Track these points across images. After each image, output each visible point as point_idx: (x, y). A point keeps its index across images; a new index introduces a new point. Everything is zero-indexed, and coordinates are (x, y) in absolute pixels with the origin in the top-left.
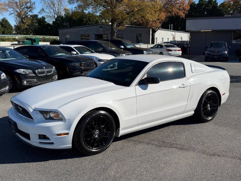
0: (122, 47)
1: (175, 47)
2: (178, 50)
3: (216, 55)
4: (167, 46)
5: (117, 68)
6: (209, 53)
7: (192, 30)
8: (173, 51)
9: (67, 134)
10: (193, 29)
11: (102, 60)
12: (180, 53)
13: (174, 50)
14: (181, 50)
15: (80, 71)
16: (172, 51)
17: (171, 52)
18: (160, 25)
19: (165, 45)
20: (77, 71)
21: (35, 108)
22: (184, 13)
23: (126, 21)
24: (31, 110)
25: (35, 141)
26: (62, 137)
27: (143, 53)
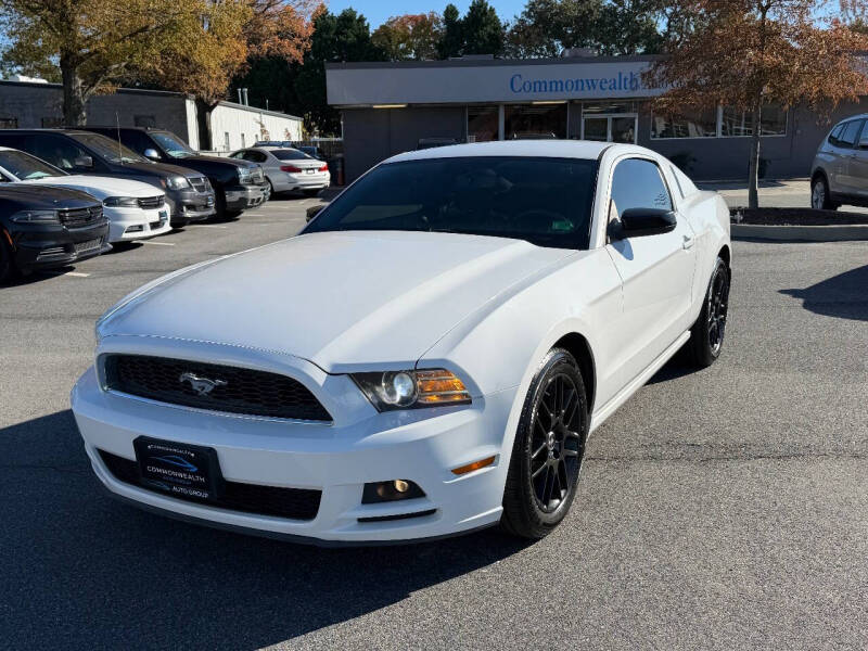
0: (154, 154)
1: (306, 158)
2: (320, 170)
4: (280, 155)
5: (170, 228)
7: (346, 102)
8: (304, 172)
9: (490, 461)
11: (118, 198)
12: (323, 178)
13: (308, 169)
14: (330, 168)
15: (63, 242)
16: (299, 170)
17: (299, 174)
18: (224, 86)
19: (272, 152)
20: (53, 243)
21: (336, 366)
22: (298, 47)
23: (116, 66)
24: (320, 378)
25: (343, 515)
26: (477, 476)
27: (238, 174)
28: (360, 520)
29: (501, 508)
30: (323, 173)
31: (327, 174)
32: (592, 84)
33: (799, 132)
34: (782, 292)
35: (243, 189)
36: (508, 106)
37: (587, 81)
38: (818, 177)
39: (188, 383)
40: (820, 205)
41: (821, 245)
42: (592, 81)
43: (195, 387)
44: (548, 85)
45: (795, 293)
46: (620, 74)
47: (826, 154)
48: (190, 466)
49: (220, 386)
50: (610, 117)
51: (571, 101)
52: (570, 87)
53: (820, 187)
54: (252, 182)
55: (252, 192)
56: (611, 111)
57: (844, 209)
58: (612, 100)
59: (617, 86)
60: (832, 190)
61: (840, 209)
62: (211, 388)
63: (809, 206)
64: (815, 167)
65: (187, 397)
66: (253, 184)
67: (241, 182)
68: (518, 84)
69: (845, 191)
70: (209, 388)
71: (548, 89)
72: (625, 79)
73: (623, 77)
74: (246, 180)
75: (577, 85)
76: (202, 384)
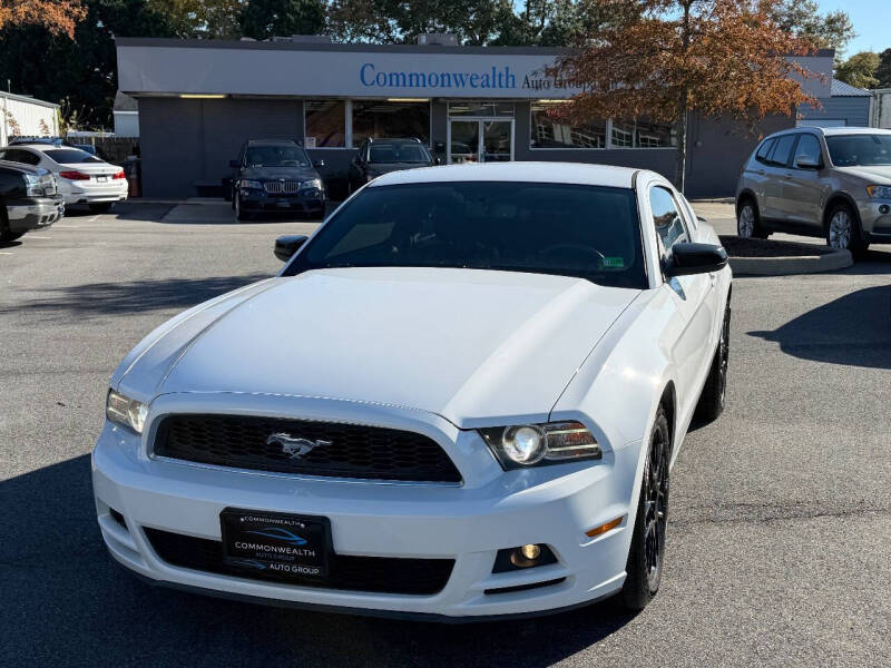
1: (94, 161)
2: (115, 177)
3: (283, 195)
4: (58, 157)
6: (254, 185)
7: (145, 89)
8: (93, 180)
9: (617, 522)
10: (153, 87)
12: (119, 188)
13: (98, 176)
14: (126, 175)
16: (87, 177)
17: (86, 182)
19: (46, 152)
21: (466, 420)
22: (68, 13)
24: (453, 434)
25: (473, 587)
26: (607, 539)
27: (25, 183)
28: (488, 592)
29: (625, 573)
30: (119, 181)
31: (124, 183)
32: (459, 79)
33: (699, 144)
34: (750, 334)
35: (32, 203)
36: (355, 102)
37: (455, 75)
38: (746, 200)
39: (278, 445)
40: (748, 233)
41: (769, 279)
42: (461, 75)
43: (286, 448)
44: (408, 79)
45: (767, 336)
46: (494, 68)
47: (753, 173)
48: (298, 538)
49: (322, 447)
50: (481, 120)
51: (435, 100)
52: (433, 80)
53: (747, 211)
54: (42, 193)
55: (43, 207)
56: (481, 113)
57: (777, 237)
58: (483, 100)
59: (491, 83)
60: (762, 215)
61: (770, 238)
62: (309, 449)
63: (736, 234)
64: (740, 189)
65: (277, 461)
66: (45, 196)
67: (30, 193)
68: (370, 75)
69: (778, 215)
70: (305, 450)
71: (408, 83)
72: (500, 75)
73: (497, 73)
74: (35, 191)
75: (444, 79)
76: (297, 446)
